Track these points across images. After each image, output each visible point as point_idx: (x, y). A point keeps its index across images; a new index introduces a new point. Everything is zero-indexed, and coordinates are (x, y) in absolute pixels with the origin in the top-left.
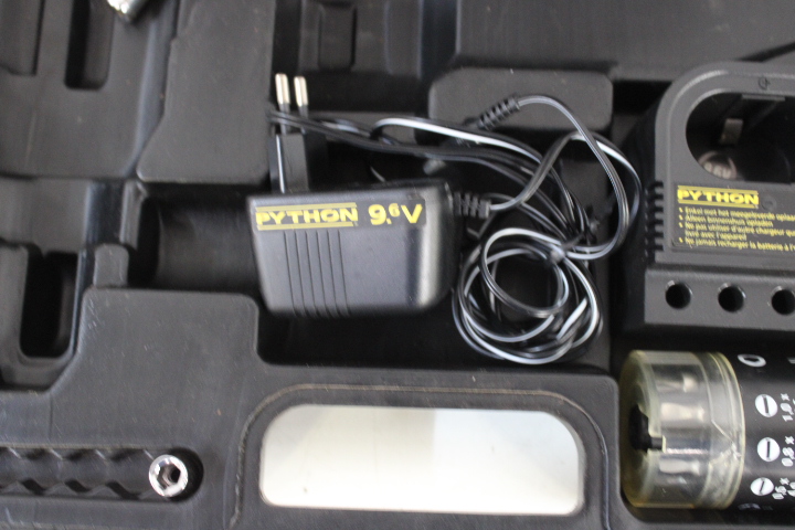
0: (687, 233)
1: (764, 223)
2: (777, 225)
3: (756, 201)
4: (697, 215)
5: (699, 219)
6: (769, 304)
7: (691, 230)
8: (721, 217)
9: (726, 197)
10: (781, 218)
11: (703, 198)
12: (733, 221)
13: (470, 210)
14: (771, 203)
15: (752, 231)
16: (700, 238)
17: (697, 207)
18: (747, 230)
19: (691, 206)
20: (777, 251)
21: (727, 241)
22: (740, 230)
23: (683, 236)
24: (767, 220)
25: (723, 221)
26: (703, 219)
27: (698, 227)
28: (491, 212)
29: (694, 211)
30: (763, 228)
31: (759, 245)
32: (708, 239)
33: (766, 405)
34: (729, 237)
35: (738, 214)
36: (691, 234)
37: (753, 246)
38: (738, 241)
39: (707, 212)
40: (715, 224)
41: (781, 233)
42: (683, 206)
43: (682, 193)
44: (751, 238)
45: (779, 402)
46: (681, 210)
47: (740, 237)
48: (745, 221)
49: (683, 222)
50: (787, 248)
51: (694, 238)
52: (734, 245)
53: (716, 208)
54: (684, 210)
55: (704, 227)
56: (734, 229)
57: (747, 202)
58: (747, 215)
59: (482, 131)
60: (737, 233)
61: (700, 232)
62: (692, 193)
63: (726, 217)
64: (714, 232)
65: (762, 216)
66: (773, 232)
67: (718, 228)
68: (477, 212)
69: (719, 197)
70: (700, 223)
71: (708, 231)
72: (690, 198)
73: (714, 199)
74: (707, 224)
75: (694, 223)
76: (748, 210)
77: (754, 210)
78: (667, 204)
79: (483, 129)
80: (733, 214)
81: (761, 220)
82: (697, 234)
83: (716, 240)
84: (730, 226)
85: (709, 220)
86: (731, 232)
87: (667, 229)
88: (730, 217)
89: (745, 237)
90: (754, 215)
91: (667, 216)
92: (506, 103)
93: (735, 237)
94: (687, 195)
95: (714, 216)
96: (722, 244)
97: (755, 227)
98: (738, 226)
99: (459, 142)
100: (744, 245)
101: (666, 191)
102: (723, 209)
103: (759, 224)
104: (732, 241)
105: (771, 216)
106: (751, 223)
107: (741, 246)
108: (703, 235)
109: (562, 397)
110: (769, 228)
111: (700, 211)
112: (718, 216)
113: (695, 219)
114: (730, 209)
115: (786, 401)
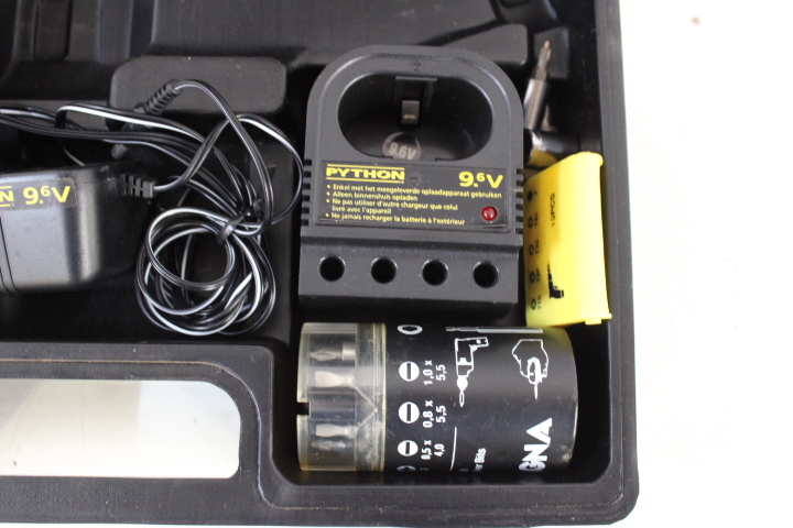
0: (334, 208)
1: (409, 198)
2: (422, 199)
3: (402, 176)
4: (344, 191)
5: (346, 195)
6: (420, 275)
7: (337, 206)
8: (368, 193)
9: (373, 174)
10: (426, 192)
11: (351, 175)
12: (377, 197)
13: (134, 190)
14: (416, 178)
15: (398, 205)
16: (346, 213)
17: (345, 183)
18: (392, 204)
19: (339, 183)
20: (421, 223)
21: (373, 216)
22: (385, 204)
23: (330, 212)
24: (412, 195)
25: (369, 196)
26: (350, 195)
27: (344, 202)
28: (154, 192)
29: (342, 187)
30: (408, 202)
31: (404, 219)
32: (354, 214)
33: (409, 371)
34: (374, 211)
35: (384, 190)
36: (338, 209)
37: (398, 219)
38: (383, 215)
39: (354, 188)
40: (361, 199)
41: (426, 206)
42: (331, 183)
43: (330, 171)
44: (395, 212)
45: (422, 367)
46: (329, 187)
47: (385, 211)
48: (391, 196)
49: (331, 198)
50: (430, 221)
51: (340, 213)
52: (378, 219)
53: (364, 184)
54: (332, 187)
55: (350, 203)
56: (379, 204)
57: (394, 177)
58: (393, 191)
59: (149, 116)
60: (382, 207)
61: (346, 206)
62: (340, 170)
63: (372, 193)
64: (360, 207)
65: (408, 191)
66: (417, 206)
67: (364, 203)
68: (141, 192)
69: (366, 174)
70: (346, 199)
71: (354, 206)
72: (338, 175)
73: (361, 175)
74: (353, 199)
75: (341, 199)
76: (394, 186)
77: (401, 186)
78: (315, 181)
79: (148, 113)
80: (379, 189)
81: (406, 195)
82: (343, 209)
83: (362, 214)
84: (377, 201)
85: (356, 196)
86: (376, 207)
87: (313, 205)
88: (376, 193)
89: (389, 211)
90: (400, 190)
91: (314, 193)
92: (165, 89)
93: (380, 211)
94: (335, 171)
95: (361, 192)
96: (368, 218)
97: (400, 202)
98: (384, 201)
99: (131, 127)
100: (389, 219)
101: (315, 169)
102: (370, 185)
103: (404, 198)
104: (377, 215)
105: (416, 191)
106: (397, 198)
107: (385, 219)
108: (349, 210)
109: (221, 367)
110: (414, 202)
111: (347, 188)
112: (364, 192)
113: (342, 195)
114: (377, 185)
115: (428, 367)
